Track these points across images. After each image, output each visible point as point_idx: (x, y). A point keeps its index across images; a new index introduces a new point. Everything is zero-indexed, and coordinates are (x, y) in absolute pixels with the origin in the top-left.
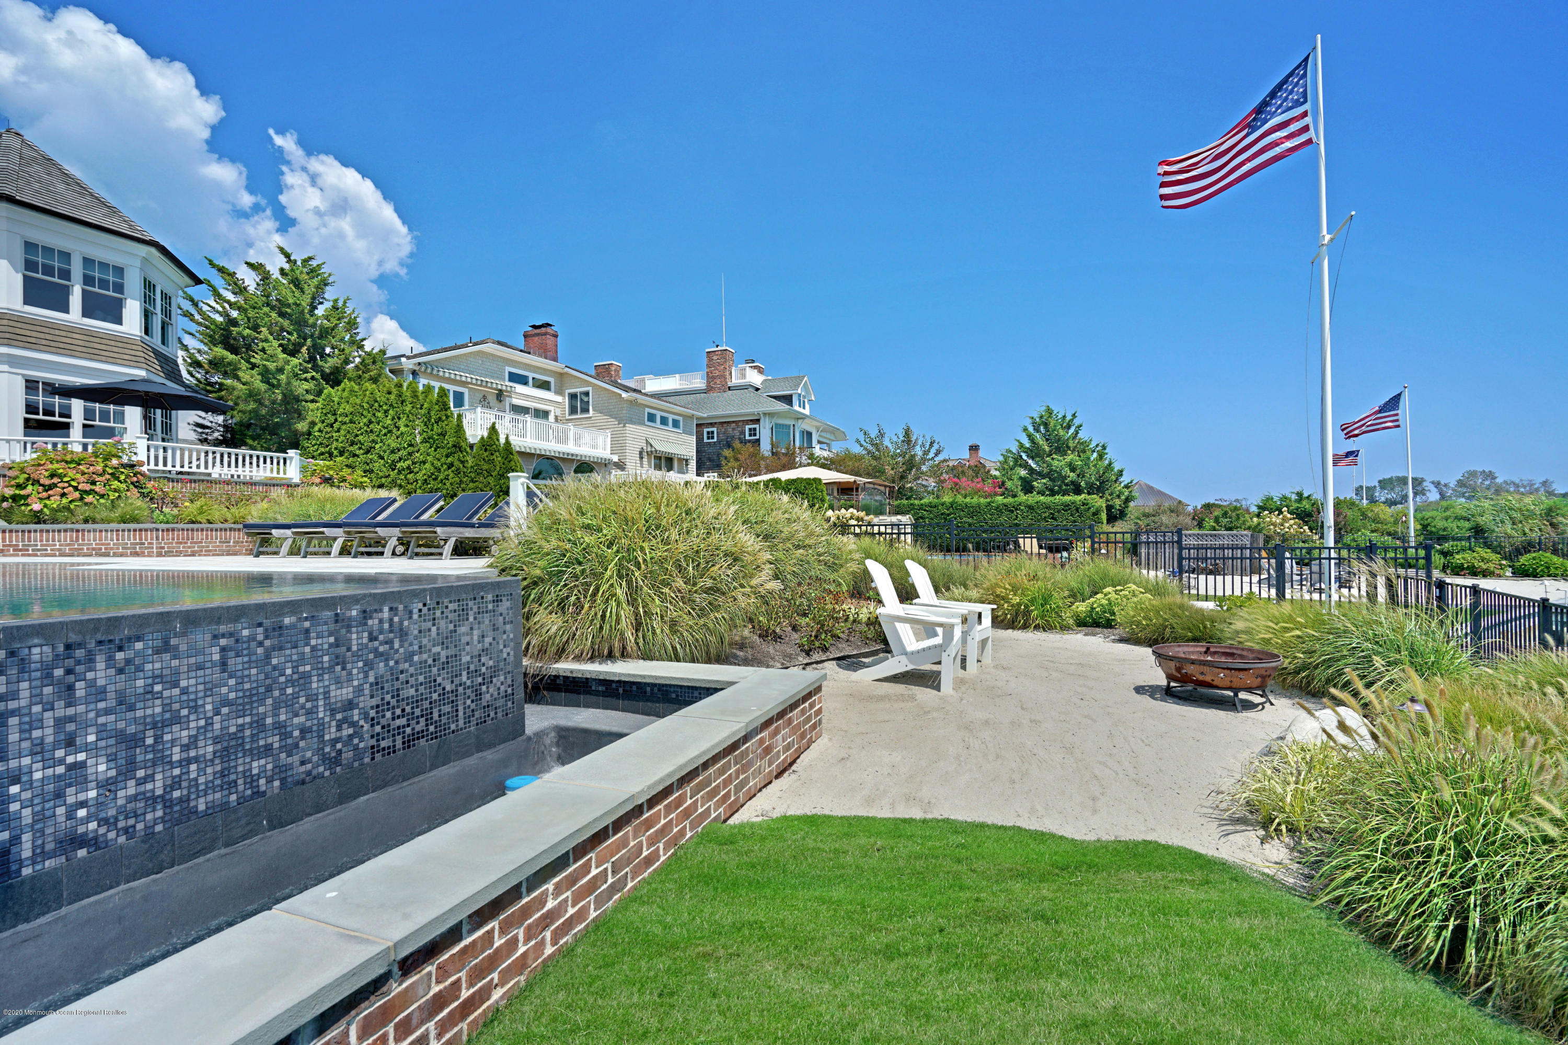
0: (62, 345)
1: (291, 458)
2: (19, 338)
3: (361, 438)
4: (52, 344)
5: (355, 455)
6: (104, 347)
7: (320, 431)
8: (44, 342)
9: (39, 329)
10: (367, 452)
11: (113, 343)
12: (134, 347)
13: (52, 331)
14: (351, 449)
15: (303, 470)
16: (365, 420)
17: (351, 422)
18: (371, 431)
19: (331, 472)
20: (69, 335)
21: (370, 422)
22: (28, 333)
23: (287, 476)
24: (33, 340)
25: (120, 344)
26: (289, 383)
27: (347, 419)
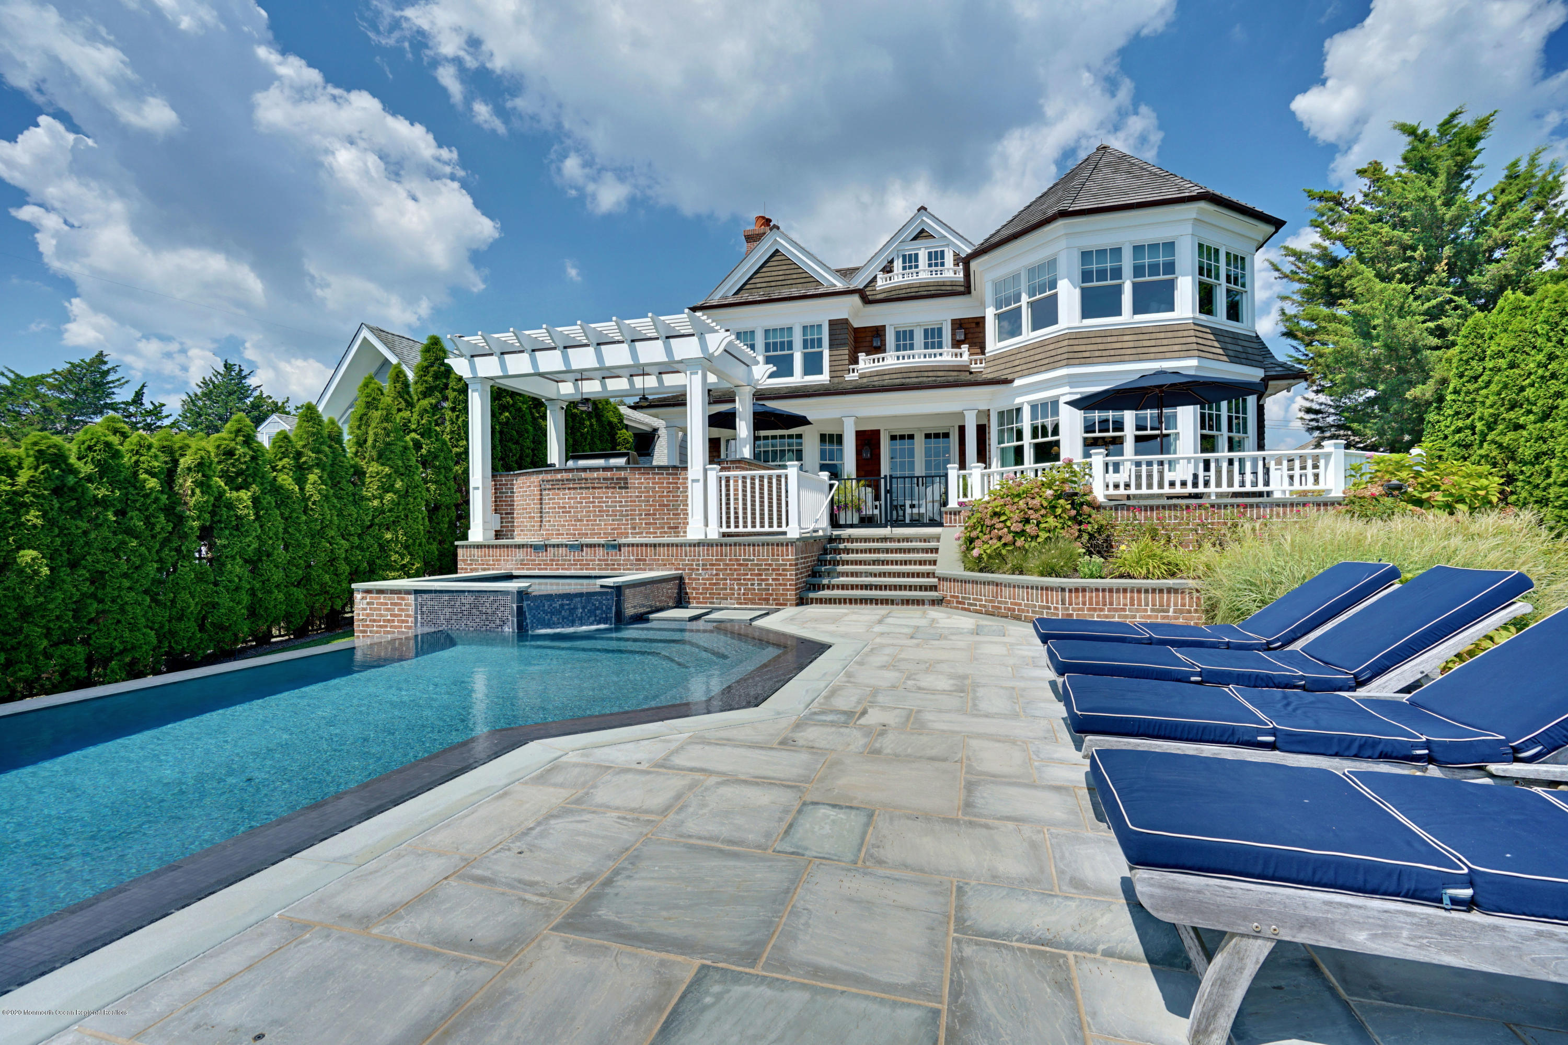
0: (1112, 352)
1: (1328, 456)
2: (1076, 355)
3: (1529, 392)
4: (1105, 353)
5: (1518, 427)
6: (1153, 343)
7: (1456, 392)
8: (1097, 354)
9: (1093, 340)
10: (1545, 417)
11: (1162, 335)
12: (1185, 334)
13: (1105, 340)
14: (1512, 415)
15: (1352, 472)
16: (1541, 357)
17: (1512, 366)
18: (1554, 376)
19: (1404, 474)
20: (1120, 338)
21: (1551, 357)
22: (1083, 348)
23: (1321, 486)
24: (1087, 355)
25: (1170, 335)
26: (1390, 327)
27: (1503, 363)
